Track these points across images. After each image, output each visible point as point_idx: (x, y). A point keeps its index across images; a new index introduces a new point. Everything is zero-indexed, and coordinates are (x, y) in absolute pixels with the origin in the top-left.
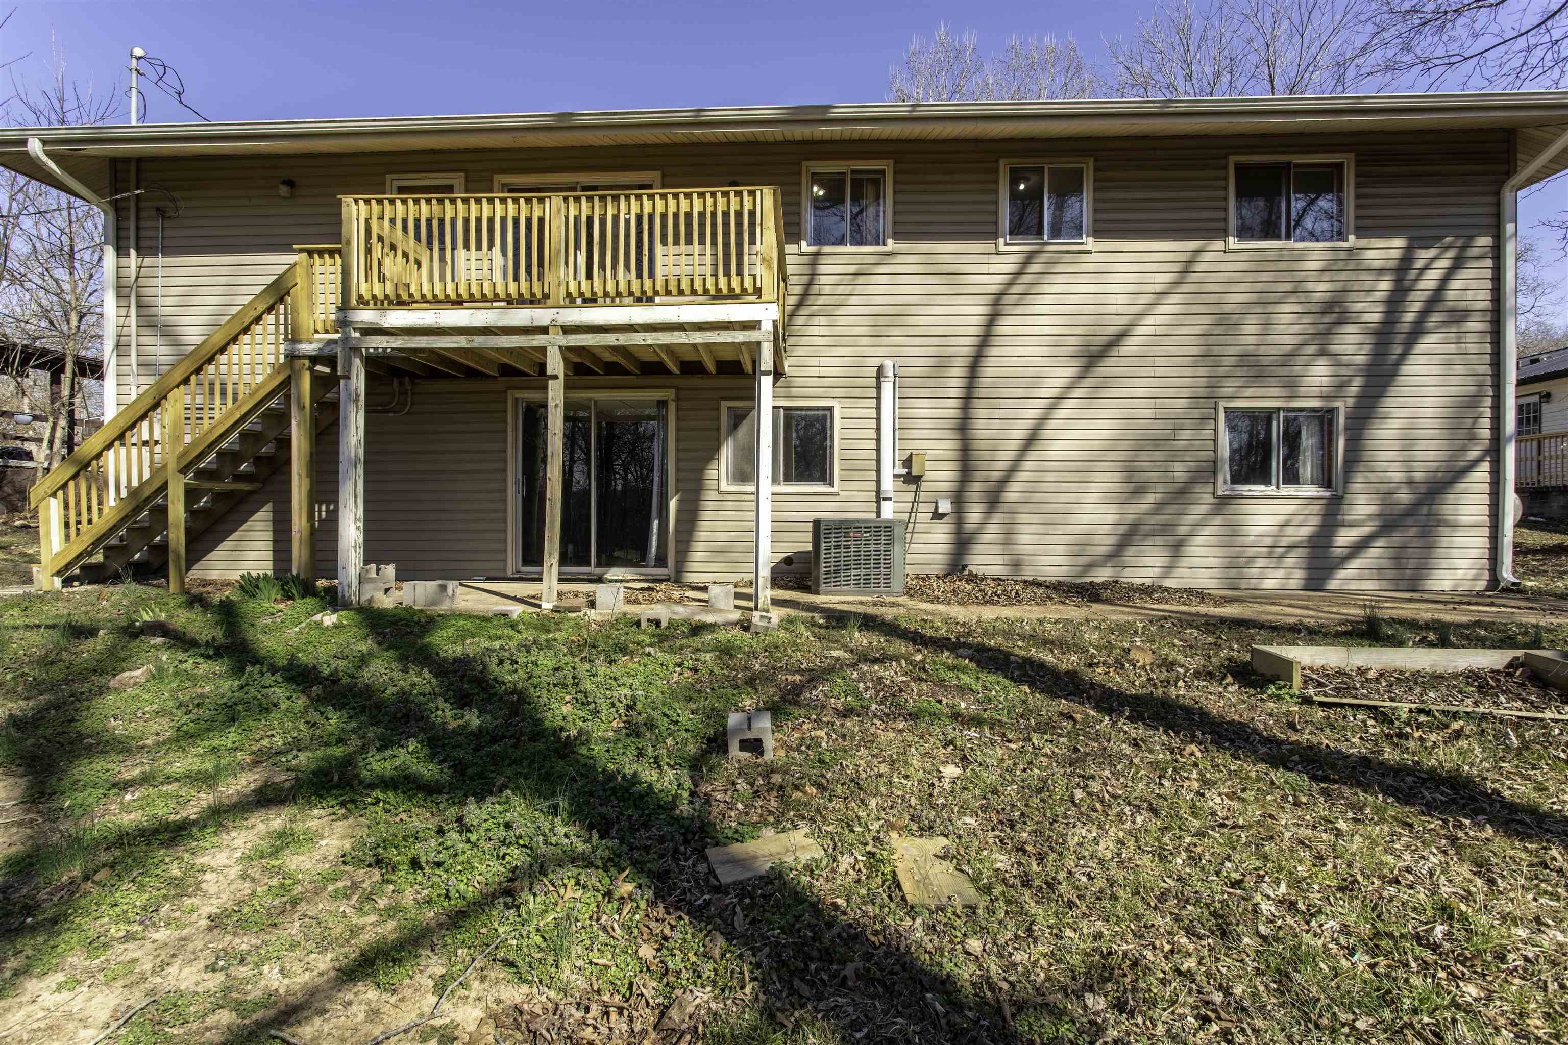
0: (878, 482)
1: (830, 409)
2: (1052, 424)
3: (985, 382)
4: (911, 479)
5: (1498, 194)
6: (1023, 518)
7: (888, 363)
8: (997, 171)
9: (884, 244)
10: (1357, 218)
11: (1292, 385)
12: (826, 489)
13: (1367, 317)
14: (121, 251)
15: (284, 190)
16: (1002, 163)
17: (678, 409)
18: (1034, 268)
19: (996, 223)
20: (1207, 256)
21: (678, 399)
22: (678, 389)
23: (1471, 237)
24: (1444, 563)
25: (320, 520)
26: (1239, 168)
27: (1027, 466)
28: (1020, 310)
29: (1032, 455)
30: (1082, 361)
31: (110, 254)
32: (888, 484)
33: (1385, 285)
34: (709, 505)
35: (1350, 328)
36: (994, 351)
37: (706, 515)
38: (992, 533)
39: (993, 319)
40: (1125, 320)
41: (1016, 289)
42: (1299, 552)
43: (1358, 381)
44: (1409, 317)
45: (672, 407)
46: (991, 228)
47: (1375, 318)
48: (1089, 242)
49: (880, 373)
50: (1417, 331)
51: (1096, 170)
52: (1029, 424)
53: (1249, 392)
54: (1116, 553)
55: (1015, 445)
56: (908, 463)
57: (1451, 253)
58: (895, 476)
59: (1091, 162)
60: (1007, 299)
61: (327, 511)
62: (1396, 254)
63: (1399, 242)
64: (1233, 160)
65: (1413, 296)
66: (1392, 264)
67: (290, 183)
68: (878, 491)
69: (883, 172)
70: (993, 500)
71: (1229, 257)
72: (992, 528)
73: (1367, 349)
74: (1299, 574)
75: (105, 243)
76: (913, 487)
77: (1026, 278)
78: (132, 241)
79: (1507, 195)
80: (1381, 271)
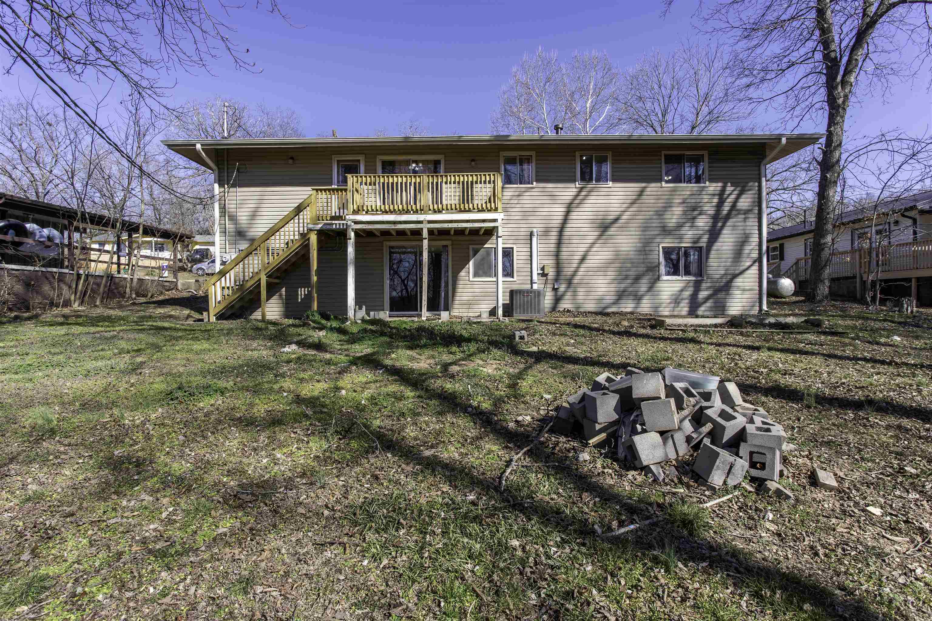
0: (531, 276)
1: (512, 248)
2: (590, 253)
3: (566, 237)
4: (544, 275)
5: (759, 166)
6: (579, 289)
7: (535, 230)
8: (575, 156)
9: (532, 184)
10: (709, 175)
11: (681, 238)
12: (511, 279)
13: (709, 212)
14: (221, 185)
15: (291, 161)
16: (577, 153)
17: (452, 249)
18: (583, 193)
19: (575, 176)
20: (648, 189)
21: (452, 245)
22: (452, 241)
23: (747, 183)
24: (732, 304)
25: (305, 294)
26: (665, 156)
27: (582, 269)
28: (578, 209)
29: (583, 265)
30: (602, 229)
31: (216, 186)
32: (535, 277)
33: (716, 200)
34: (460, 286)
35: (704, 217)
36: (568, 225)
37: (459, 290)
38: (569, 295)
39: (568, 213)
40: (618, 213)
41: (577, 201)
42: (687, 301)
43: (707, 236)
44: (725, 212)
45: (450, 248)
46: (573, 178)
47: (712, 212)
48: (610, 184)
49: (531, 234)
50: (728, 217)
51: (612, 156)
52: (582, 253)
53: (667, 240)
54: (616, 302)
55: (577, 261)
56: (543, 269)
57: (739, 189)
58: (538, 274)
59: (611, 152)
60: (573, 205)
61: (308, 291)
62: (719, 189)
63: (720, 184)
64: (663, 153)
65: (726, 204)
66: (717, 192)
67: (292, 158)
68: (531, 280)
69: (531, 156)
70: (570, 282)
71: (662, 189)
72: (569, 294)
73: (710, 224)
74: (687, 309)
75: (215, 182)
76: (545, 278)
77: (580, 197)
78: (226, 182)
79: (763, 168)
80: (714, 195)
